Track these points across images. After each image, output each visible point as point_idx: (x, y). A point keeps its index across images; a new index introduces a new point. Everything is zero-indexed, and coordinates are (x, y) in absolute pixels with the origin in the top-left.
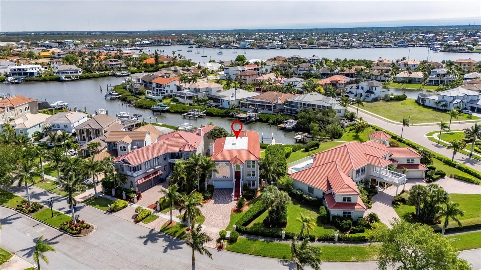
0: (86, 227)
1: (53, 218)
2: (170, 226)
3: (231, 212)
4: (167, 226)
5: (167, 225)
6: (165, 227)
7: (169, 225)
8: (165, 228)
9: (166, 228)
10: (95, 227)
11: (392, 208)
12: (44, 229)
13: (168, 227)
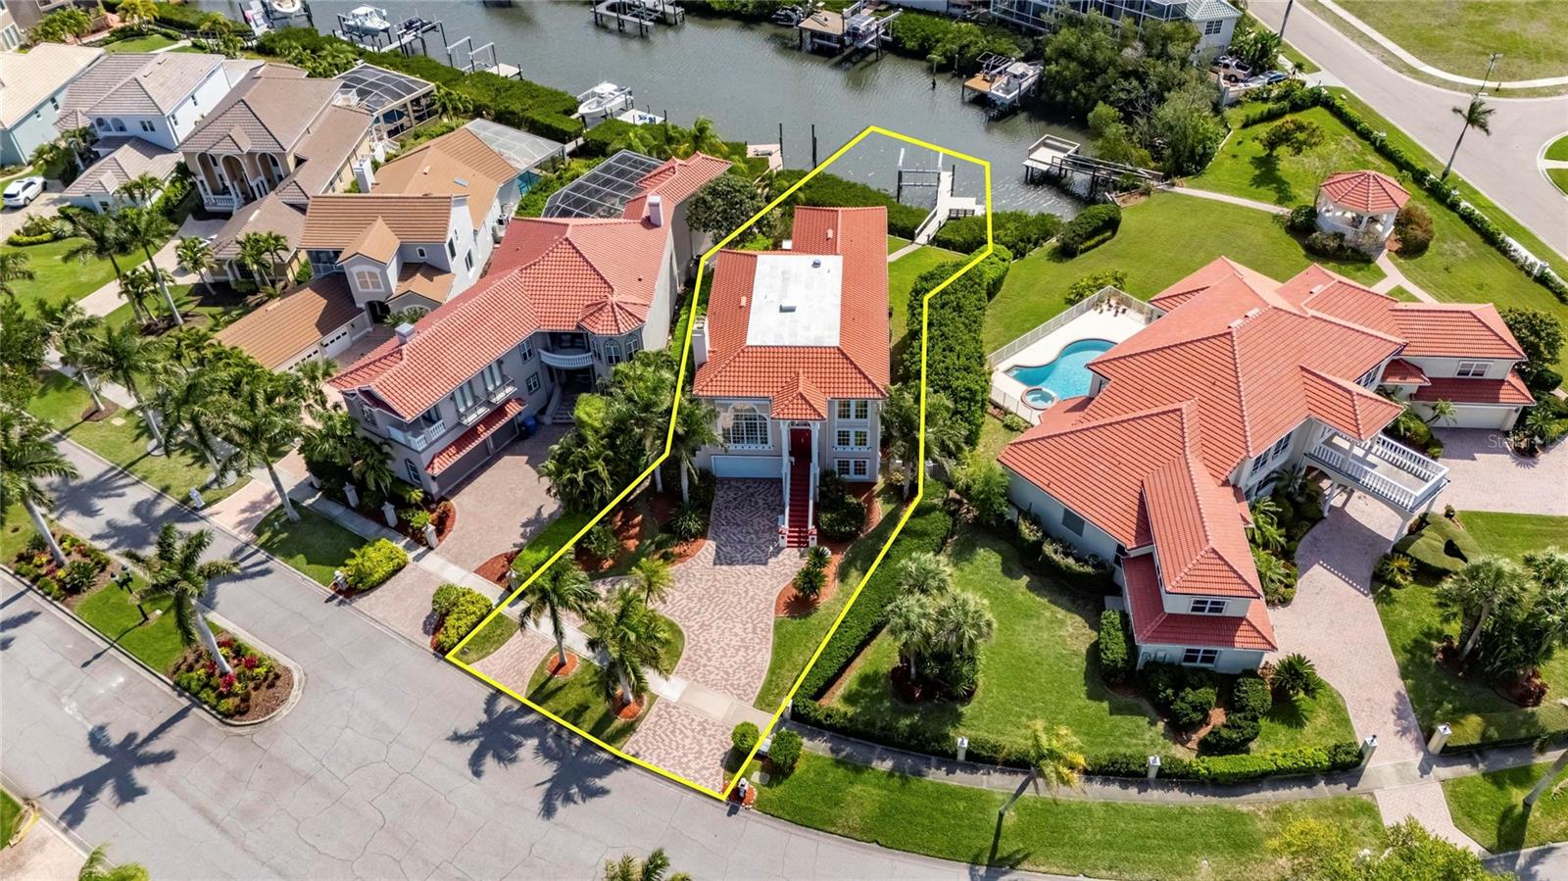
0: (266, 679)
1: (146, 627)
2: (560, 679)
3: (777, 610)
4: (549, 679)
5: (548, 673)
6: (542, 680)
7: (555, 672)
8: (543, 686)
9: (545, 691)
10: (296, 677)
11: (1369, 602)
12: (121, 680)
13: (551, 685)
